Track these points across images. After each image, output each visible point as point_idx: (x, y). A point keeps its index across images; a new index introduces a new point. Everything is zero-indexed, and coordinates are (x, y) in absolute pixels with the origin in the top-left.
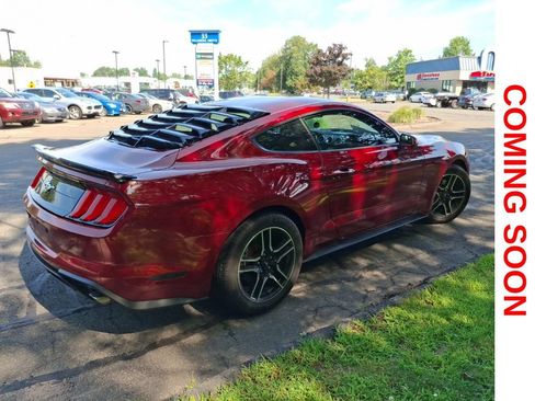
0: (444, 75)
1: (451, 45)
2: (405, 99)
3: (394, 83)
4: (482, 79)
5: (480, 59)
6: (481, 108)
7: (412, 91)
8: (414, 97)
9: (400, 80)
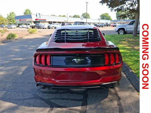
0: (28, 20)
1: (25, 11)
2: (17, 27)
3: (11, 22)
4: (38, 21)
5: (36, 15)
6: (43, 28)
7: (19, 25)
8: (20, 26)
9: (13, 21)
